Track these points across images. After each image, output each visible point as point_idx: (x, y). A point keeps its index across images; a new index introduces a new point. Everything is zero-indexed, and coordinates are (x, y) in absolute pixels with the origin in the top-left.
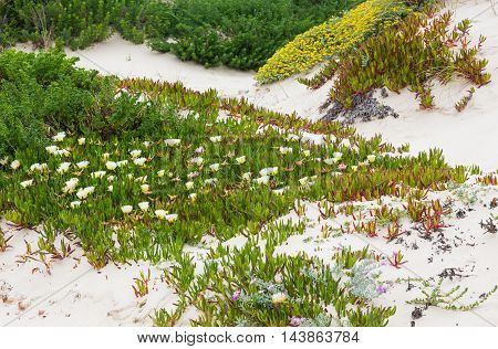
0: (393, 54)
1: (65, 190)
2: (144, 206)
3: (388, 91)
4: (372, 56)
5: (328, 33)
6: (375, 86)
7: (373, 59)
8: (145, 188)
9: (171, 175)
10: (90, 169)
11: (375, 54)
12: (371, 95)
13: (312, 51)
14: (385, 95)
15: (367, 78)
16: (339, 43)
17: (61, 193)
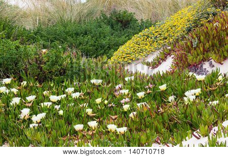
0: (214, 38)
1: (22, 116)
2: (93, 124)
3: (214, 63)
4: (199, 39)
5: (156, 32)
6: (204, 60)
7: (200, 42)
8: (89, 111)
9: (106, 102)
10: (38, 102)
11: (202, 38)
12: (202, 66)
13: (147, 45)
14: (212, 66)
15: (198, 55)
16: (165, 38)
17: (18, 119)
